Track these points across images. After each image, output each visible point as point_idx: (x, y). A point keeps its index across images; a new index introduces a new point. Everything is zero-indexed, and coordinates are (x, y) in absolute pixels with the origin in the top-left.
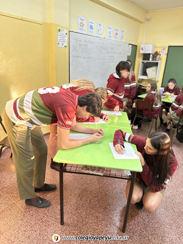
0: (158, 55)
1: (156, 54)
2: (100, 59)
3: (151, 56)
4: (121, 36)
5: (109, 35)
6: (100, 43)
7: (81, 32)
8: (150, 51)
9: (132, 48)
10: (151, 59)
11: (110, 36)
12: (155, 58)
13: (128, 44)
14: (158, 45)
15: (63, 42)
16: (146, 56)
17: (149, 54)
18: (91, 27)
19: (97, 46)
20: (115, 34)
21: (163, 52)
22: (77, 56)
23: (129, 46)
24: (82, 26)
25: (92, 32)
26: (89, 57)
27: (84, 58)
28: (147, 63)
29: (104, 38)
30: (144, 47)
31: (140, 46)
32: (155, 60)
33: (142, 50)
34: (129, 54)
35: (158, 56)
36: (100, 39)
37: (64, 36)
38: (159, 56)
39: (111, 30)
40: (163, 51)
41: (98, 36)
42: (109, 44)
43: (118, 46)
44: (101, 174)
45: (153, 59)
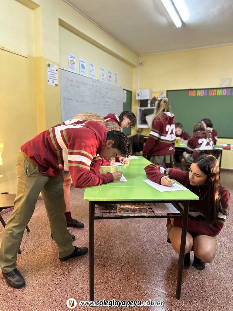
1: (154, 100)
2: (95, 104)
3: (149, 102)
4: (115, 80)
5: (102, 77)
6: (93, 86)
7: (72, 71)
8: (147, 96)
9: (127, 93)
10: (149, 105)
11: (103, 79)
12: (153, 104)
13: (122, 90)
14: (155, 90)
15: (53, 80)
16: (143, 103)
17: (147, 100)
18: (83, 67)
20: (108, 77)
23: (123, 92)
24: (73, 64)
25: (84, 72)
26: (83, 101)
27: (77, 101)
28: (145, 110)
29: (98, 80)
30: (141, 93)
31: (135, 92)
32: (154, 106)
33: (138, 95)
34: (124, 100)
35: (156, 102)
36: (93, 81)
37: (54, 73)
39: (104, 72)
40: (161, 97)
41: (91, 77)
42: (103, 87)
43: (112, 90)
44: (145, 215)
45: (151, 106)
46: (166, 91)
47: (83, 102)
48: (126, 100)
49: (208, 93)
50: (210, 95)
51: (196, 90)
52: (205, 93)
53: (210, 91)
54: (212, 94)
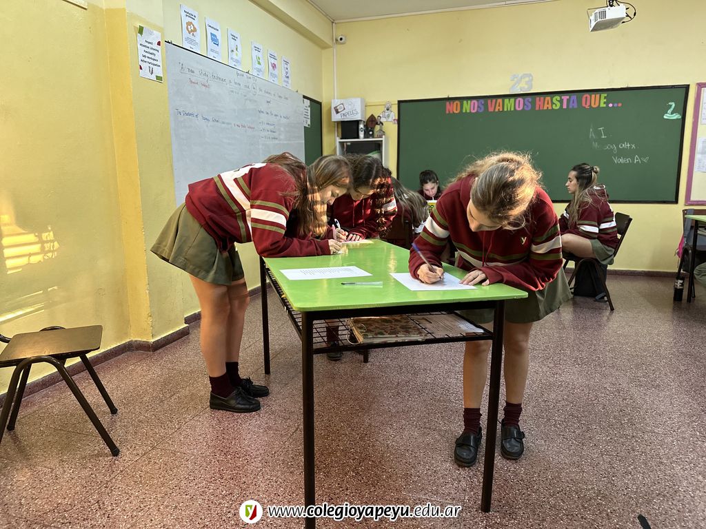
0: (377, 124)
1: (372, 122)
2: (244, 126)
3: (361, 126)
4: (284, 74)
6: (239, 84)
7: (191, 48)
8: (357, 113)
9: (311, 106)
10: (362, 134)
11: (259, 70)
12: (370, 131)
13: (301, 97)
14: (372, 100)
15: (151, 66)
16: (349, 128)
17: (357, 122)
19: (232, 91)
20: (271, 67)
21: (388, 116)
22: (187, 112)
23: (303, 102)
25: (217, 52)
27: (205, 119)
28: (354, 144)
29: (248, 73)
30: (342, 106)
31: (329, 105)
32: (373, 136)
33: (337, 112)
34: (306, 122)
35: (377, 128)
36: (238, 74)
37: (152, 49)
38: (381, 127)
39: (260, 55)
40: (386, 114)
41: (232, 64)
42: (261, 90)
43: (280, 97)
45: (366, 135)
46: (397, 102)
47: (217, 121)
48: (309, 123)
49: (486, 105)
50: (491, 110)
51: (461, 99)
52: (479, 107)
53: (489, 101)
54: (495, 108)
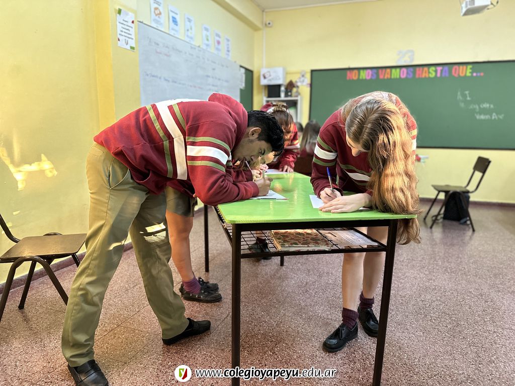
0: (294, 87)
1: (291, 86)
2: (195, 87)
3: (283, 89)
4: (226, 49)
5: (207, 42)
6: (192, 55)
7: (157, 26)
8: (280, 79)
9: (246, 73)
10: (283, 95)
11: (207, 45)
12: (289, 92)
13: (238, 67)
14: (291, 69)
15: (127, 39)
16: (273, 90)
17: (279, 86)
18: (175, 21)
19: (187, 60)
20: (216, 44)
21: (303, 81)
22: (153, 74)
23: (240, 70)
24: (158, 14)
25: (176, 31)
27: (166, 80)
29: (199, 47)
30: (268, 74)
31: (259, 72)
32: (291, 96)
33: (265, 78)
34: (242, 85)
35: (294, 90)
36: (192, 48)
37: (128, 26)
38: (297, 90)
39: (208, 34)
41: (188, 40)
42: (208, 60)
43: (223, 66)
44: (326, 248)
45: (286, 95)
46: (309, 71)
47: (175, 82)
48: (244, 85)
49: (377, 74)
50: (381, 77)
51: (359, 69)
52: (372, 75)
53: (380, 71)
54: (384, 76)
